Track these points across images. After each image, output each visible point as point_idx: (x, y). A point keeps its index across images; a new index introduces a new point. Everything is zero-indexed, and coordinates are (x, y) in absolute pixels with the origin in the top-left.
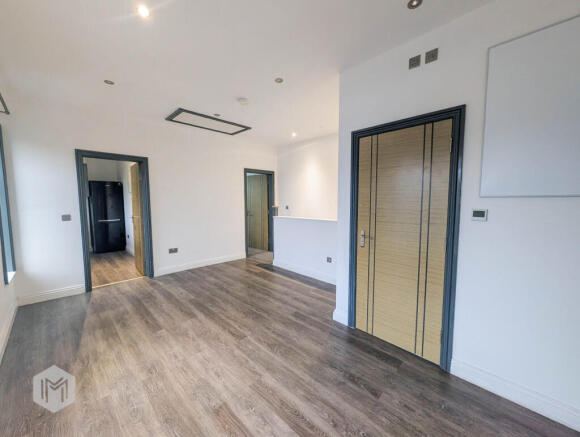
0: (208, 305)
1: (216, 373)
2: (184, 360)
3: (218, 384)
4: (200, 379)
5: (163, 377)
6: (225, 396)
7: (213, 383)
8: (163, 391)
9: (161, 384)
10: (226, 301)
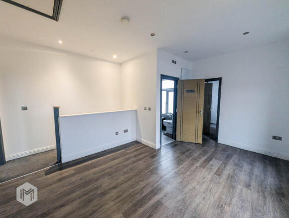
0: (138, 197)
1: (204, 178)
2: (204, 192)
3: (209, 177)
4: (210, 183)
5: (220, 198)
6: (212, 174)
7: (209, 179)
8: (226, 195)
9: (224, 197)
10: (132, 186)
